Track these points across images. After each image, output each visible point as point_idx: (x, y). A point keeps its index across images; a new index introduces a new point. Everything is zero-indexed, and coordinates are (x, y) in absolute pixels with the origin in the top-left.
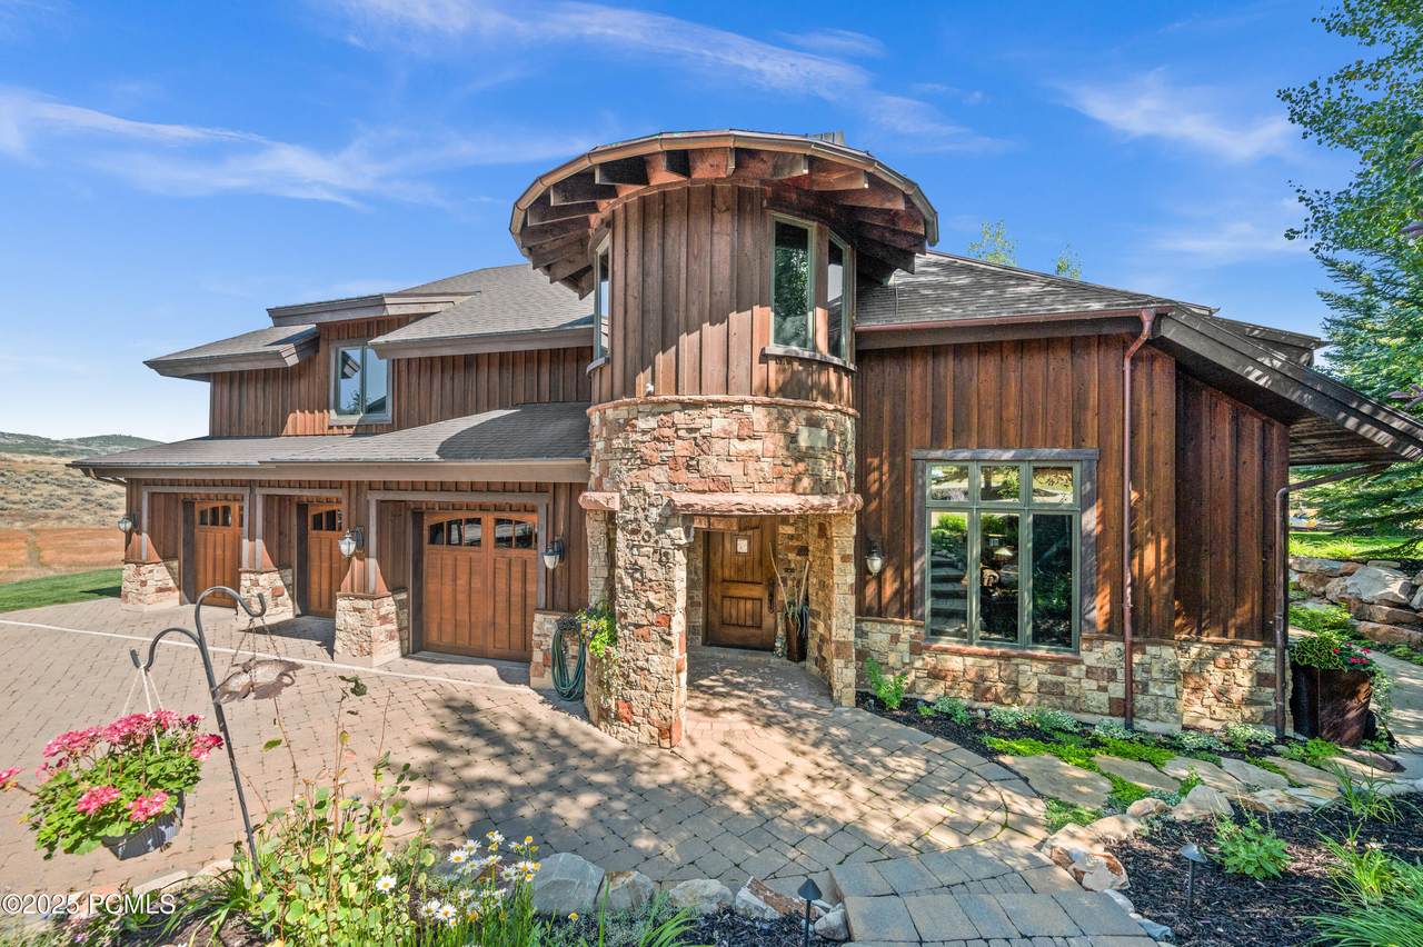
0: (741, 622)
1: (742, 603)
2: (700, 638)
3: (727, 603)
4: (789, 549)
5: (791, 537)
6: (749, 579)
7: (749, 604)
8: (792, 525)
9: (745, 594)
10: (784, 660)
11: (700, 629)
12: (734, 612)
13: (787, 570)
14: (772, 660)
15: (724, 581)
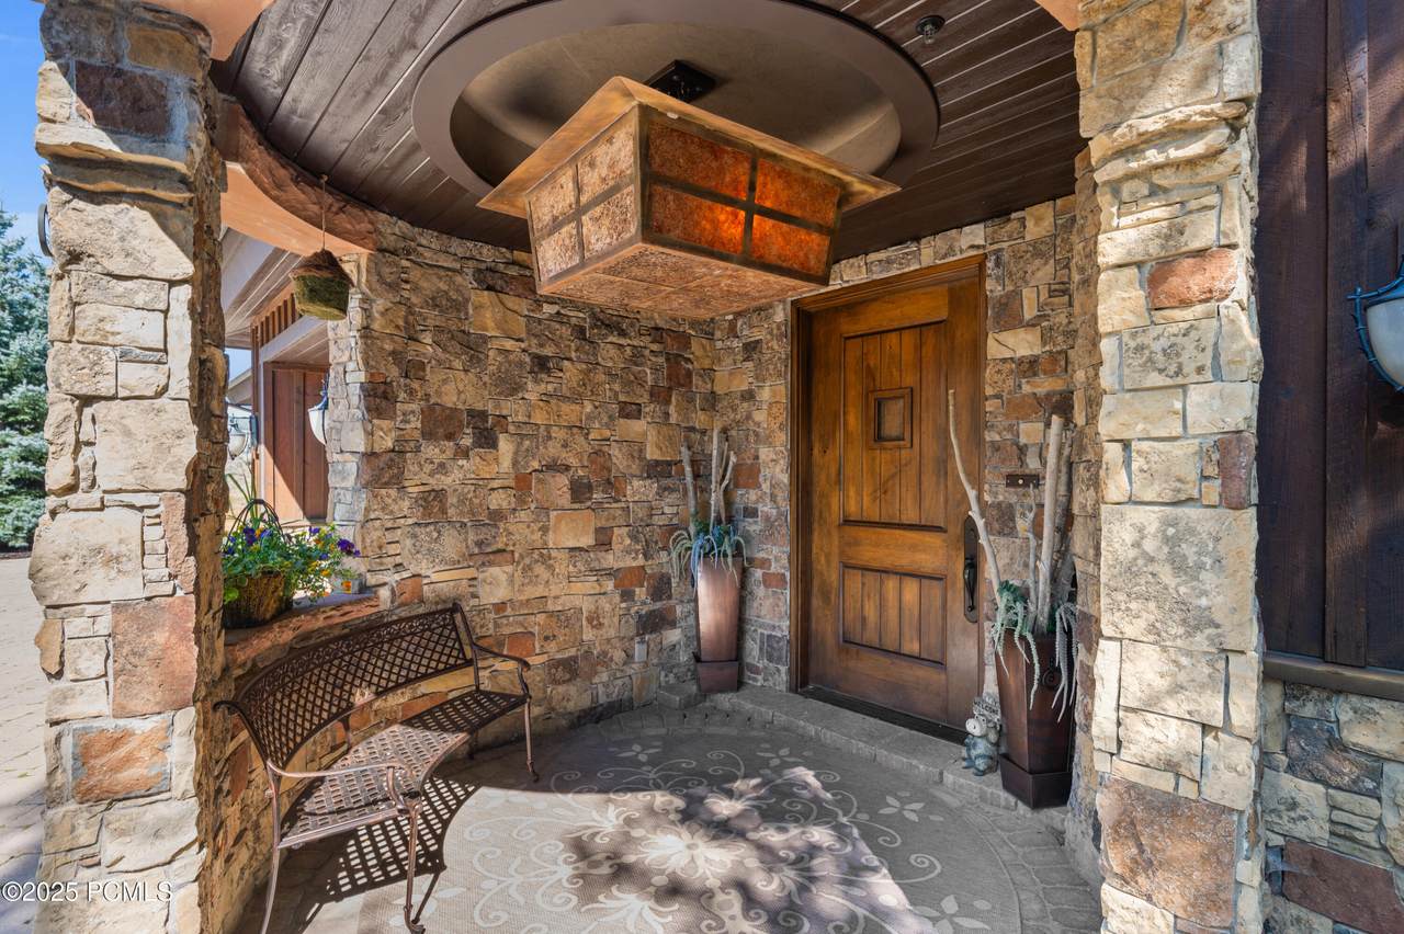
0: (890, 644)
1: (891, 584)
2: (783, 669)
3: (855, 582)
4: (1020, 409)
5: (1030, 367)
6: (910, 516)
7: (911, 590)
8: (1032, 325)
9: (905, 560)
10: (994, 786)
11: (783, 643)
12: (871, 612)
13: (1012, 480)
14: (949, 778)
15: (847, 522)
